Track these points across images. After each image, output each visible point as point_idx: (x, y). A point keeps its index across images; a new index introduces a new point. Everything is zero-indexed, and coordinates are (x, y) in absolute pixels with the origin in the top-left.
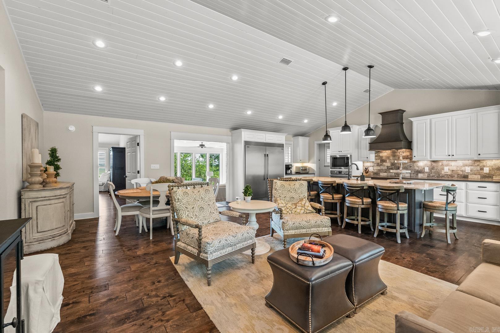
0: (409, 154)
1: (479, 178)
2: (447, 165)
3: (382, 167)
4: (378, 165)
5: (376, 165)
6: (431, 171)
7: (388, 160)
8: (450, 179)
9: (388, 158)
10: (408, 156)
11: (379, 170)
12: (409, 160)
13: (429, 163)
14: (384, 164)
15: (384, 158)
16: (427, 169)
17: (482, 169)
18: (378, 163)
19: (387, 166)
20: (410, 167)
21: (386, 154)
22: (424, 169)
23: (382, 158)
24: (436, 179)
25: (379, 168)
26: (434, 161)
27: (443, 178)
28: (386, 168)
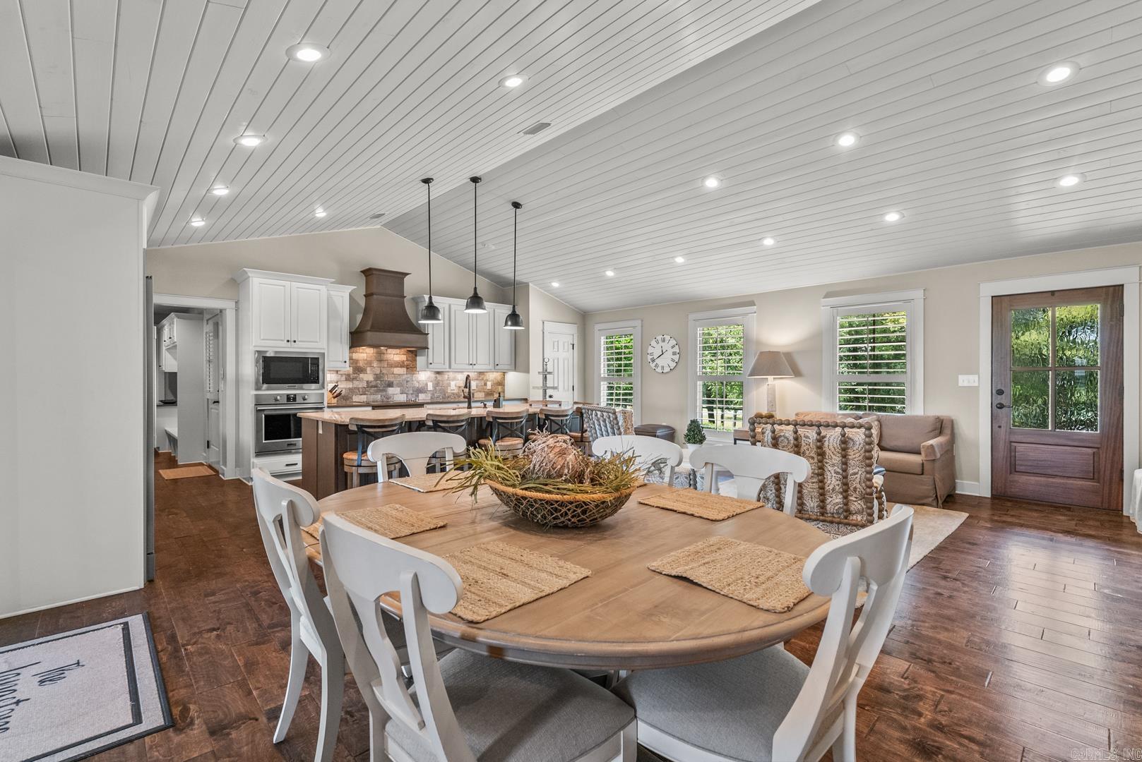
0: (405, 359)
1: (483, 396)
2: (454, 379)
3: (356, 384)
4: (349, 378)
5: (344, 378)
6: (435, 389)
7: (368, 369)
8: (456, 400)
9: (369, 363)
10: (403, 362)
11: (350, 389)
12: (405, 369)
13: (433, 376)
14: (361, 375)
15: (361, 364)
16: (430, 387)
17: (485, 384)
18: (349, 375)
19: (367, 382)
20: (407, 381)
21: (365, 355)
22: (427, 385)
23: (356, 363)
24: (441, 401)
25: (350, 385)
26: (438, 373)
27: (449, 400)
28: (365, 385)
